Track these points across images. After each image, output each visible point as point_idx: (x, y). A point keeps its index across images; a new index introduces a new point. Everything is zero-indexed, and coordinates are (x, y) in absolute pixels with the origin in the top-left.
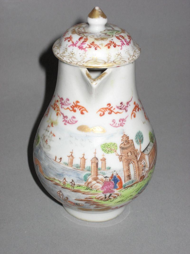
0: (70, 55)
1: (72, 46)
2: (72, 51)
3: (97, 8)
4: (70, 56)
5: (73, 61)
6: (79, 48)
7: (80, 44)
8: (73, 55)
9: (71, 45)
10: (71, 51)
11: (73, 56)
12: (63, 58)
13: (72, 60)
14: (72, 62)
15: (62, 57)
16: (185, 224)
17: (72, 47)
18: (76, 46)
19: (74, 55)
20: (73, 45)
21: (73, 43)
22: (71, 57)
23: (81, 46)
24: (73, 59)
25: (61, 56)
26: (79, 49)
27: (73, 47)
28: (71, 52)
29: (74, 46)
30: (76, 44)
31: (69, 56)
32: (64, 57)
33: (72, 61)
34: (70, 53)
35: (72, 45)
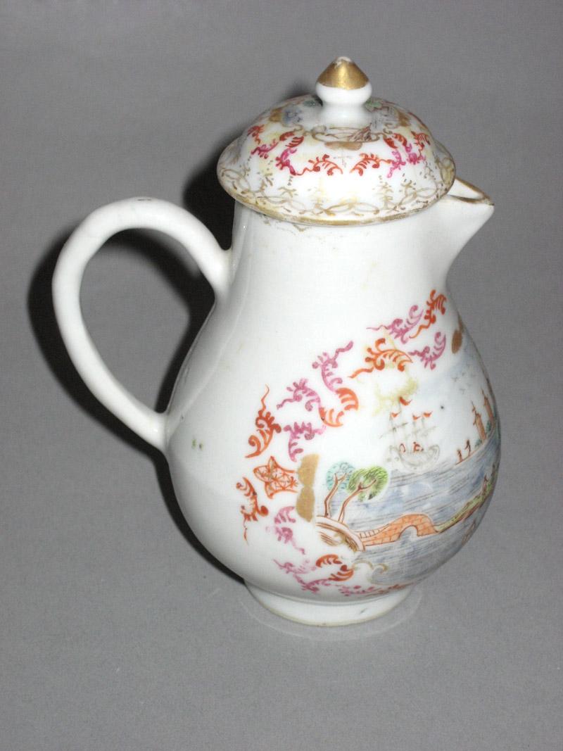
0: (406, 192)
1: (397, 170)
2: (405, 180)
4: (408, 193)
5: (427, 197)
6: (412, 163)
7: (407, 154)
8: (411, 187)
9: (392, 170)
10: (403, 183)
11: (414, 189)
12: (403, 209)
13: (424, 197)
14: (427, 202)
15: (397, 209)
17: (396, 172)
18: (404, 164)
19: (414, 187)
20: (396, 167)
21: (394, 163)
22: (415, 195)
23: (411, 156)
24: (423, 193)
25: (395, 209)
26: (415, 164)
27: (400, 169)
28: (402, 185)
29: (401, 166)
30: (400, 158)
31: (407, 196)
32: (402, 206)
33: (425, 200)
34: (403, 189)
35: (394, 169)
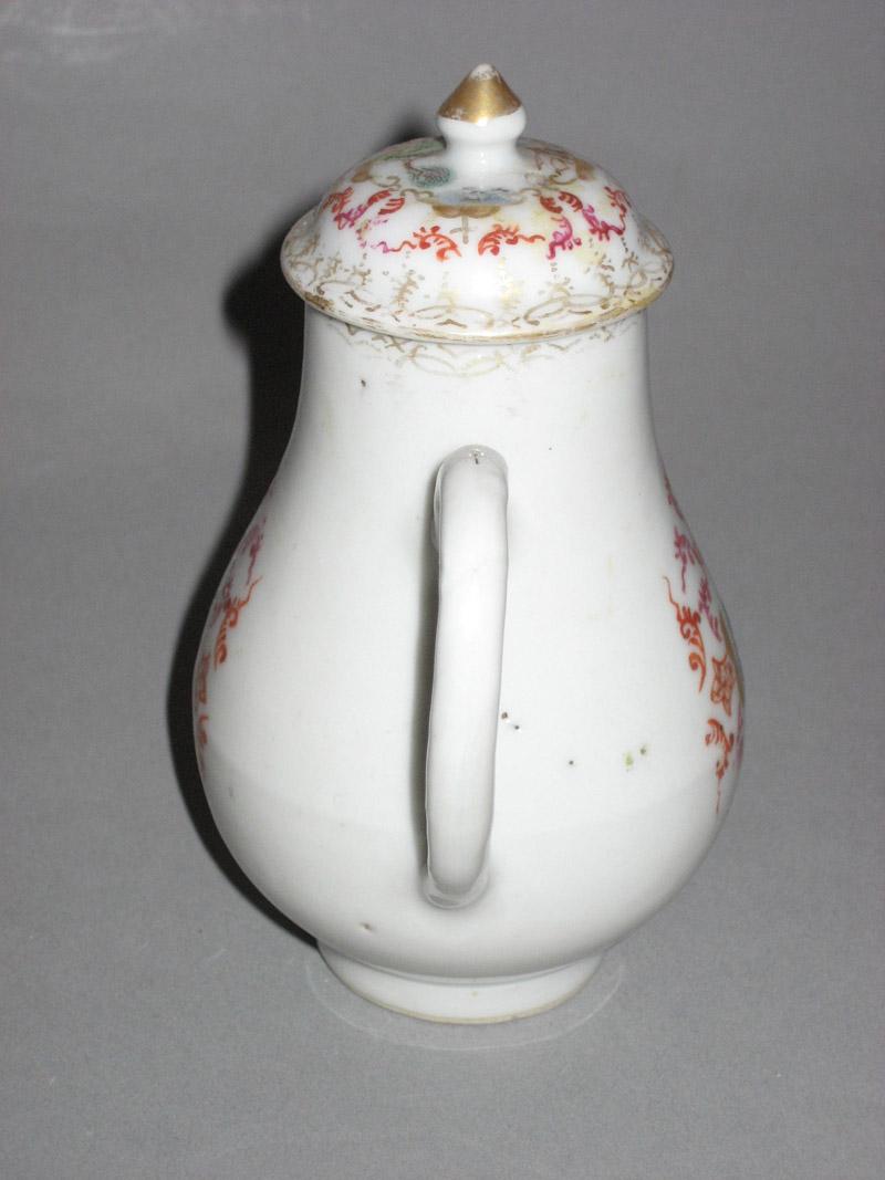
3: (483, 71)
16: (779, 1075)
